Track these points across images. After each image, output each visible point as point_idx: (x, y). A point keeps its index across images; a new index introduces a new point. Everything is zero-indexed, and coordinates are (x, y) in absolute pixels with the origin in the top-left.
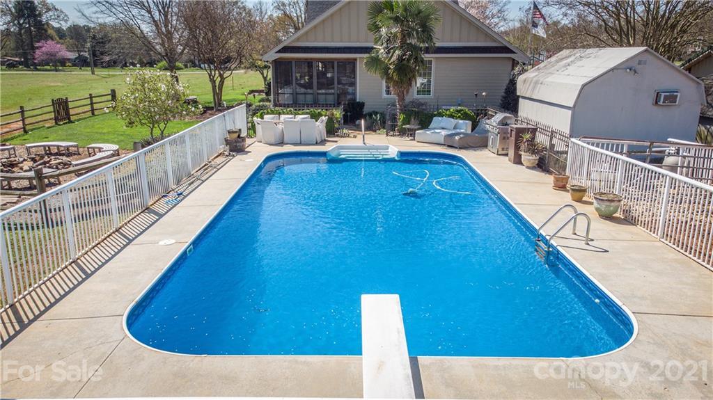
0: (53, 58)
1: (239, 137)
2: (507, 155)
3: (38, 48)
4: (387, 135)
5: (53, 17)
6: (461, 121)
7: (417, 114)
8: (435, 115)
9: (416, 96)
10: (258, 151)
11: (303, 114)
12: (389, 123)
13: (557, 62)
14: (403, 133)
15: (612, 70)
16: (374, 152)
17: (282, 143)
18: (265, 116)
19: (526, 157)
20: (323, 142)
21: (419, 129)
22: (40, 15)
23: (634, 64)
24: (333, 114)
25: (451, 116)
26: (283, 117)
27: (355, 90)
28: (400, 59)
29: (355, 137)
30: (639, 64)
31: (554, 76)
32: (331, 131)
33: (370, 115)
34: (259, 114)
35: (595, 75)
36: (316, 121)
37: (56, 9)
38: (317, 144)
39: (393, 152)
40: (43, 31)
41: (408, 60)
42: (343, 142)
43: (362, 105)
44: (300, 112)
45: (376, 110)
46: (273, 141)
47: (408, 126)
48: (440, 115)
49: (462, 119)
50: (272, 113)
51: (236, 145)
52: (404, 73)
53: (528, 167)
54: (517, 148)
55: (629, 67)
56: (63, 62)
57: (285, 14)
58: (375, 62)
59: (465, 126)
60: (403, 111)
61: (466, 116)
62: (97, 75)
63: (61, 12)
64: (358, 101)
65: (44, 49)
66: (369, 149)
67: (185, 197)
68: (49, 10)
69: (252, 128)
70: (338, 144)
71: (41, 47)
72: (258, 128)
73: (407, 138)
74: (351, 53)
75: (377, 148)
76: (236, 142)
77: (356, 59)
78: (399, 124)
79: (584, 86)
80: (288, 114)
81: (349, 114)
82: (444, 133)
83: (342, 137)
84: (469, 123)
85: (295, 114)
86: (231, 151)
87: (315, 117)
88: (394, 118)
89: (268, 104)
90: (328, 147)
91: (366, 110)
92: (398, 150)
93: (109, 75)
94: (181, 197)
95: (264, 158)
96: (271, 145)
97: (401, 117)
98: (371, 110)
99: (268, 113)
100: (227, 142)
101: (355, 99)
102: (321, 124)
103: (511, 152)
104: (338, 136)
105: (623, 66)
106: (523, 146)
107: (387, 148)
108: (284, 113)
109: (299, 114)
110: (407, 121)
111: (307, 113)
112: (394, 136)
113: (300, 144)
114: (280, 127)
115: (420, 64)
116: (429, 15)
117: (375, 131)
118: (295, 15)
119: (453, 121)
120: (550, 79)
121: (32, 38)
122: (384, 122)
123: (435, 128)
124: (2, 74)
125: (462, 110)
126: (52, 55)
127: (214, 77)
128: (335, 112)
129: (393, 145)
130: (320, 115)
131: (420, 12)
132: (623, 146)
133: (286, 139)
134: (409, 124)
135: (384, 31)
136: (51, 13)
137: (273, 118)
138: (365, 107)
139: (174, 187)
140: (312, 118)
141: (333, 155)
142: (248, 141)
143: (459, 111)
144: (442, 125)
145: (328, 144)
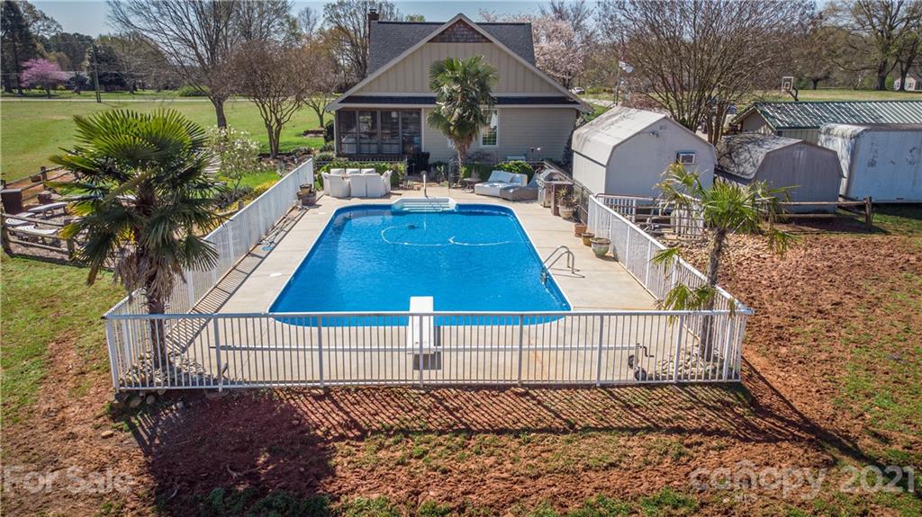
0: (44, 80)
1: (310, 191)
2: (550, 207)
3: (26, 68)
4: (450, 187)
5: (41, 28)
6: (518, 175)
7: (478, 168)
8: (495, 169)
9: (482, 146)
10: (328, 206)
11: (368, 167)
12: (451, 175)
13: (607, 119)
14: (465, 185)
15: (638, 133)
16: (435, 205)
17: (349, 196)
18: (332, 170)
19: (562, 209)
20: (387, 195)
21: (479, 182)
22: (27, 25)
23: (657, 128)
24: (397, 168)
25: (510, 170)
26: (349, 170)
27: (420, 140)
28: (461, 116)
29: (419, 189)
30: (661, 128)
31: (599, 134)
32: (396, 183)
33: (435, 165)
34: (325, 168)
35: (625, 138)
36: (382, 175)
37: (45, 17)
38: (382, 197)
39: (452, 205)
40: (31, 47)
41: (469, 117)
42: (407, 195)
43: (427, 155)
44: (365, 165)
45: (441, 160)
46: (341, 195)
47: (468, 179)
48: (499, 168)
49: (519, 173)
50: (339, 166)
51: (307, 199)
52: (465, 129)
53: (564, 218)
54: (556, 202)
55: (652, 131)
56: (54, 84)
57: (340, 27)
58: (437, 118)
59: (522, 180)
60: (464, 164)
61: (523, 170)
62: (105, 103)
63: (53, 21)
64: (423, 151)
65: (33, 69)
66: (431, 201)
67: (277, 244)
68: (36, 19)
69: (320, 181)
70: (401, 197)
71: (30, 67)
72: (327, 183)
73: (468, 191)
74: (415, 103)
75: (438, 201)
76: (308, 196)
77: (420, 109)
78: (461, 176)
79: (615, 147)
80: (353, 167)
81: (414, 164)
82: (501, 186)
83: (406, 189)
84: (525, 177)
85: (361, 168)
86: (303, 204)
87: (380, 170)
88: (456, 171)
89: (330, 154)
90: (393, 200)
91: (431, 160)
92: (456, 203)
93: (119, 103)
94: (273, 245)
95: (334, 212)
96: (339, 198)
97: (463, 170)
98: (436, 161)
99: (334, 167)
100: (299, 197)
101: (420, 149)
102: (385, 178)
103: (552, 204)
104: (402, 188)
105: (648, 130)
106: (561, 200)
107: (447, 201)
108: (350, 167)
109: (364, 168)
110: (468, 175)
111: (372, 167)
112: (456, 188)
113: (366, 197)
114: (347, 181)
115: (480, 121)
116: (487, 75)
117: (439, 183)
118: (352, 28)
119: (511, 175)
120: (595, 138)
121: (16, 56)
122: (447, 174)
123: (493, 182)
124: (2, 102)
125: (520, 164)
126: (43, 77)
127: (270, 122)
128: (399, 165)
129: (453, 197)
130: (385, 169)
131: (478, 72)
132: (632, 201)
133: (353, 193)
134: (470, 177)
135: (445, 88)
136: (39, 23)
137: (339, 172)
138: (431, 156)
139: (264, 237)
140: (377, 171)
141: (397, 207)
142: (319, 194)
143: (517, 165)
144: (500, 179)
145: (393, 196)
